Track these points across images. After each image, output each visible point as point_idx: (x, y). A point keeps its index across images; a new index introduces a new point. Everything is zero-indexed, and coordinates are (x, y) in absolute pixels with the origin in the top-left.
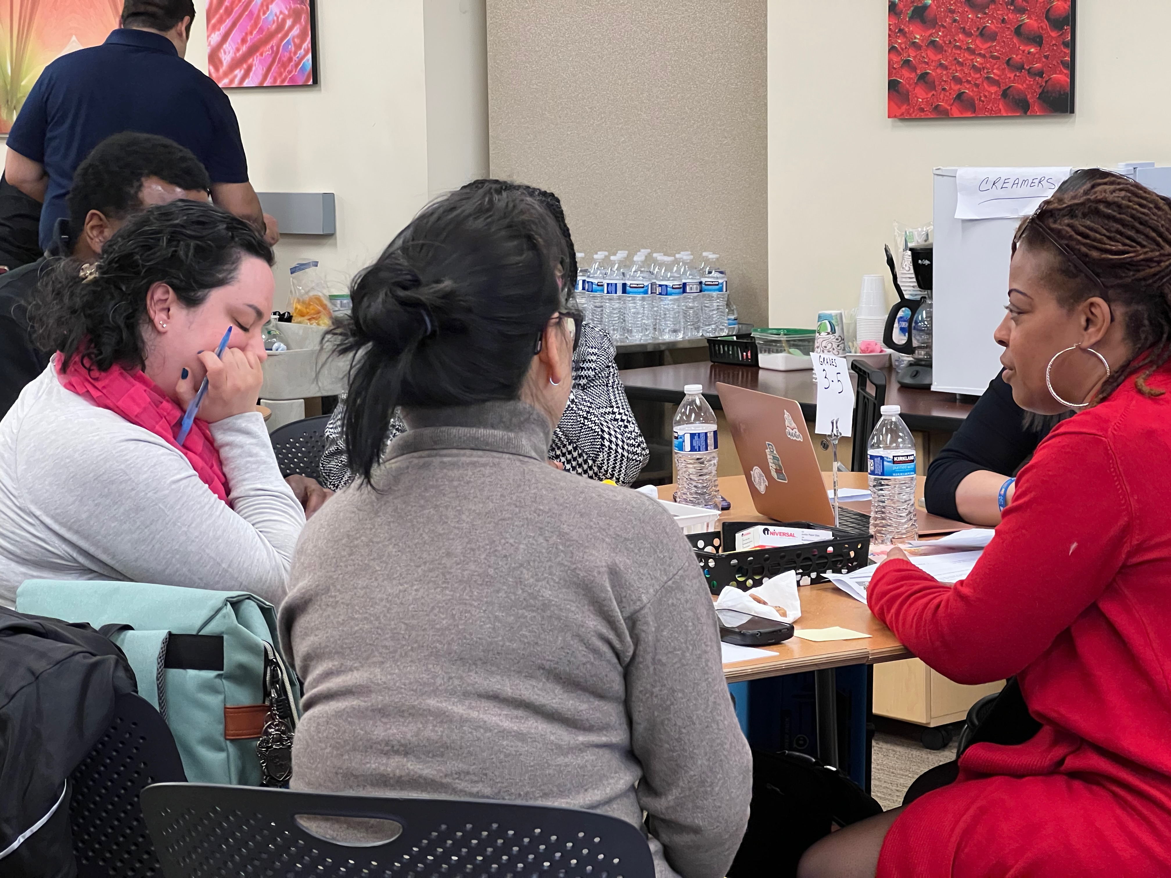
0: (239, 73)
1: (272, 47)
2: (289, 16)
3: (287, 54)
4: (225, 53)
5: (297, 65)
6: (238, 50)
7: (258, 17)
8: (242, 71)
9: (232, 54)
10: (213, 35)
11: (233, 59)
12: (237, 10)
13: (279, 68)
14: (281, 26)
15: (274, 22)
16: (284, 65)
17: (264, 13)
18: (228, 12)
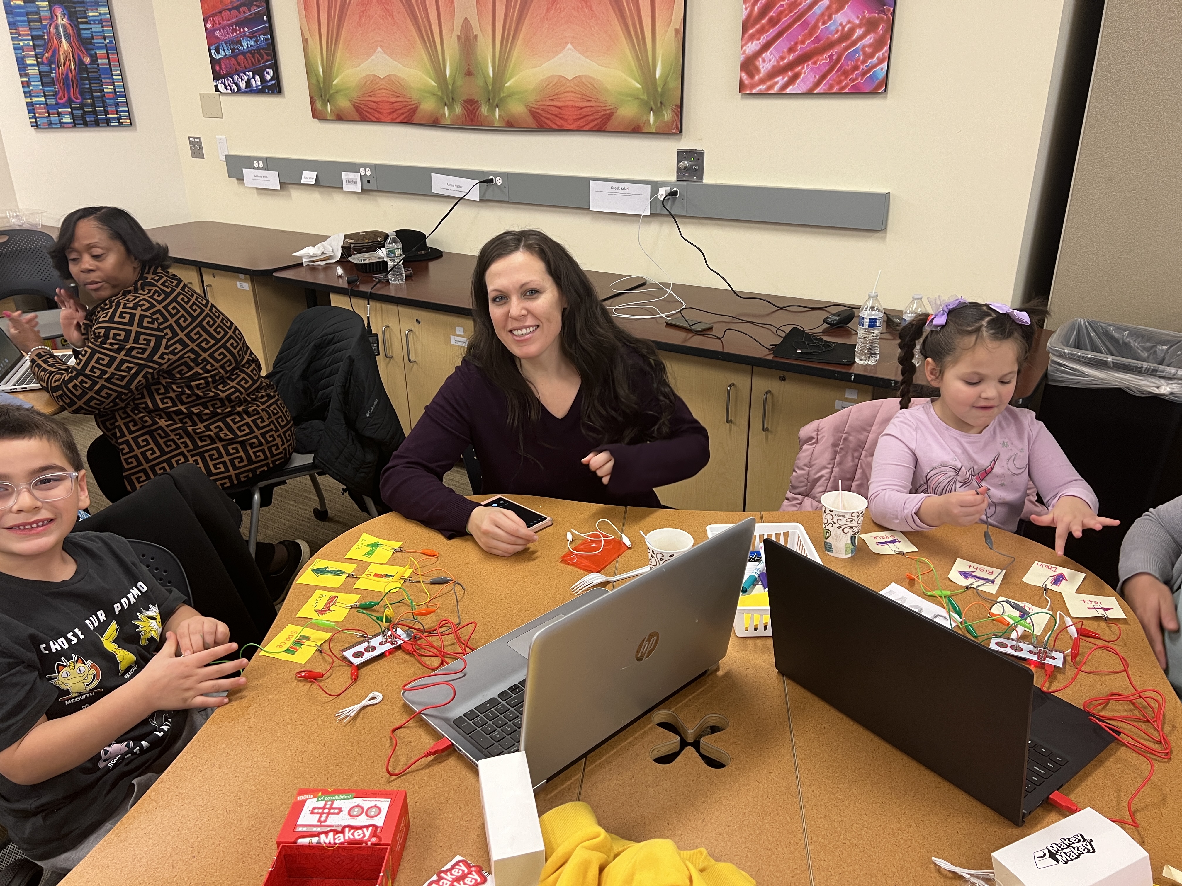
0: (781, 80)
1: (831, 56)
2: (860, 26)
3: (851, 64)
4: (764, 61)
5: (864, 74)
6: (782, 58)
7: (815, 27)
8: (786, 79)
9: (773, 62)
10: (749, 44)
11: (774, 67)
12: (785, 20)
13: (839, 76)
14: (846, 36)
15: (837, 31)
16: (846, 74)
17: (824, 23)
18: (773, 22)
